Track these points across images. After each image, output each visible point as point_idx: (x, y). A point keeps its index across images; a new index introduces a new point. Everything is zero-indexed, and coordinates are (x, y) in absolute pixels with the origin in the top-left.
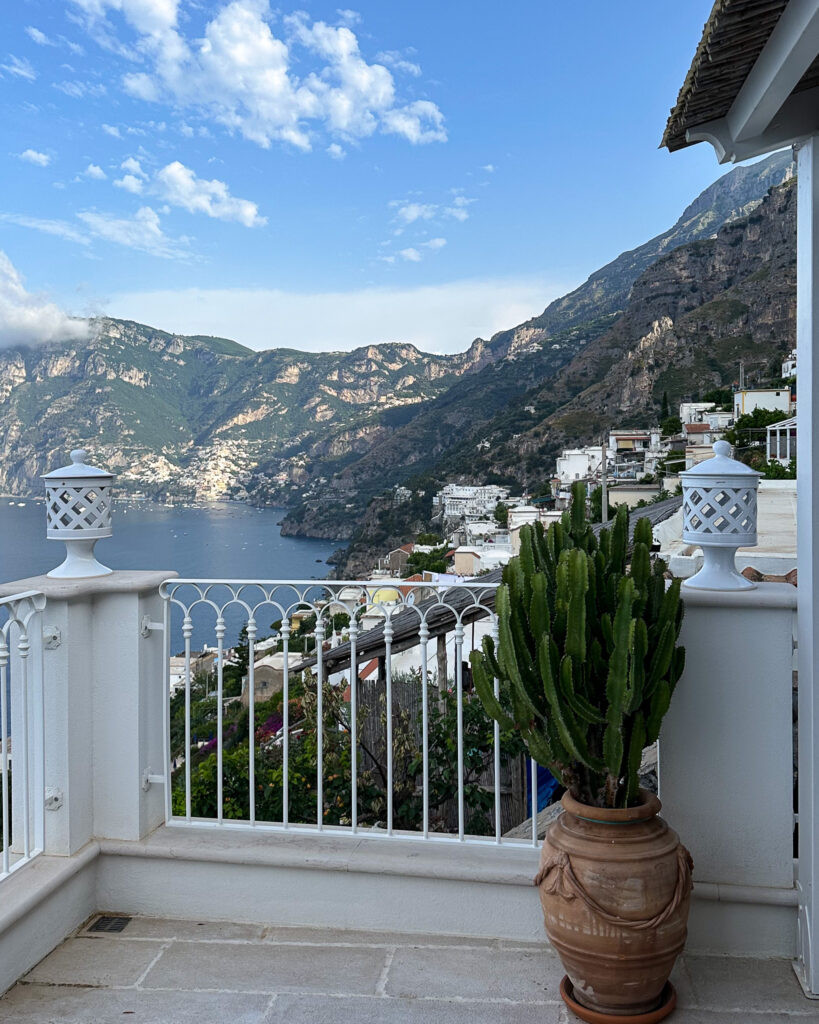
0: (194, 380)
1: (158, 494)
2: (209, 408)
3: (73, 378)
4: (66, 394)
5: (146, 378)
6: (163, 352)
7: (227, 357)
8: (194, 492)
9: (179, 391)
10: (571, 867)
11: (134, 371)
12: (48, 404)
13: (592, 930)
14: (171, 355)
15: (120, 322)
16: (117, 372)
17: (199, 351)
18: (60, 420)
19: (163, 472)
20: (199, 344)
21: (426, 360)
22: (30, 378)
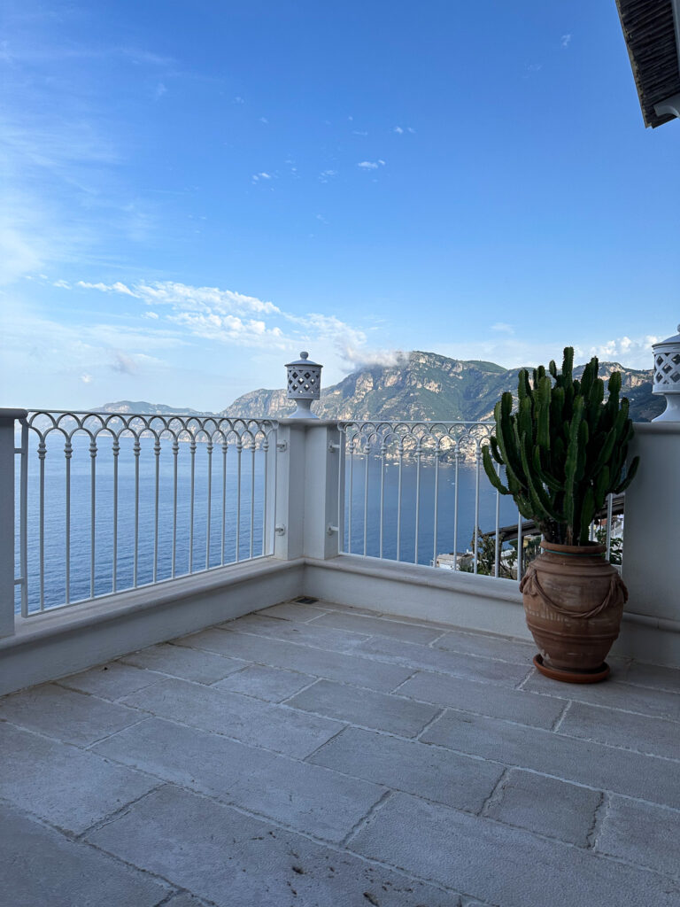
0: (467, 388)
1: (442, 457)
2: (475, 406)
3: (397, 387)
4: (394, 397)
5: (439, 387)
6: (450, 371)
7: (489, 373)
8: (465, 457)
9: (458, 394)
10: (536, 577)
11: (433, 383)
12: (384, 403)
13: (546, 615)
14: (455, 373)
15: (426, 354)
16: (422, 384)
17: (471, 371)
18: (390, 412)
19: (446, 444)
20: (472, 366)
21: (628, 373)
22: (375, 387)
